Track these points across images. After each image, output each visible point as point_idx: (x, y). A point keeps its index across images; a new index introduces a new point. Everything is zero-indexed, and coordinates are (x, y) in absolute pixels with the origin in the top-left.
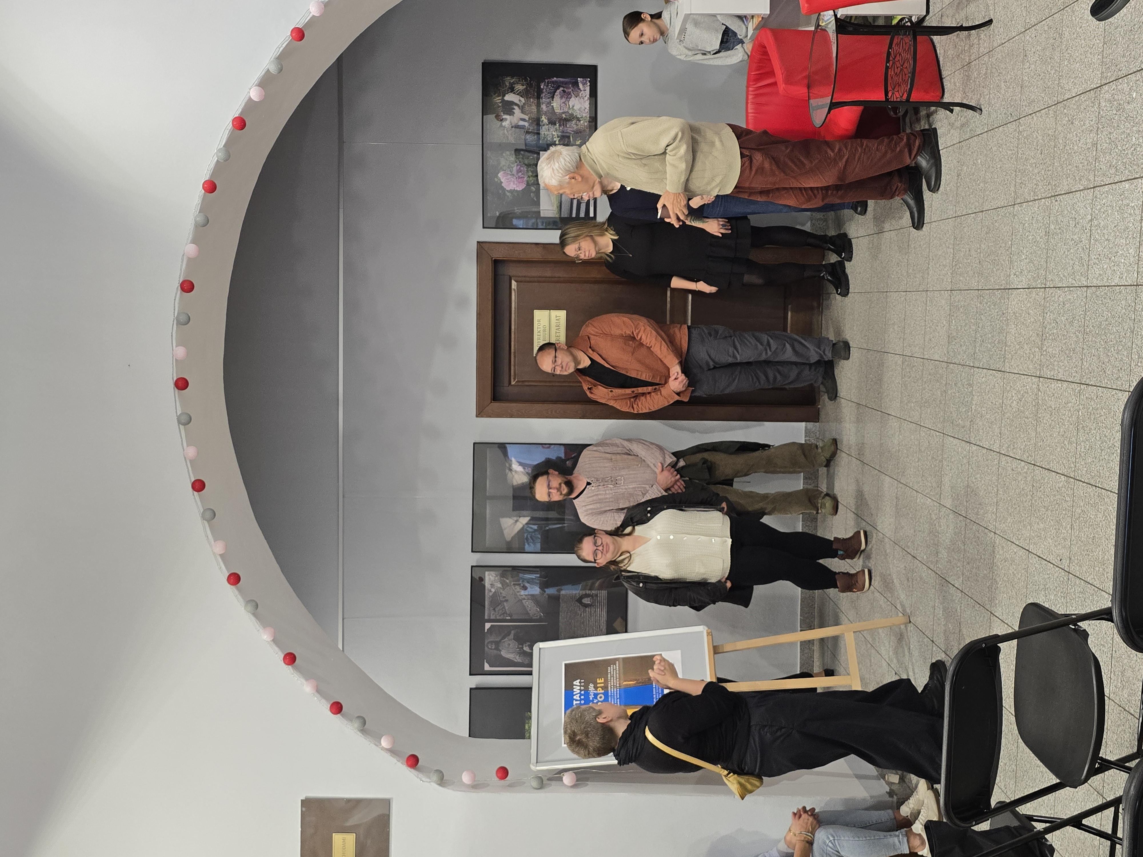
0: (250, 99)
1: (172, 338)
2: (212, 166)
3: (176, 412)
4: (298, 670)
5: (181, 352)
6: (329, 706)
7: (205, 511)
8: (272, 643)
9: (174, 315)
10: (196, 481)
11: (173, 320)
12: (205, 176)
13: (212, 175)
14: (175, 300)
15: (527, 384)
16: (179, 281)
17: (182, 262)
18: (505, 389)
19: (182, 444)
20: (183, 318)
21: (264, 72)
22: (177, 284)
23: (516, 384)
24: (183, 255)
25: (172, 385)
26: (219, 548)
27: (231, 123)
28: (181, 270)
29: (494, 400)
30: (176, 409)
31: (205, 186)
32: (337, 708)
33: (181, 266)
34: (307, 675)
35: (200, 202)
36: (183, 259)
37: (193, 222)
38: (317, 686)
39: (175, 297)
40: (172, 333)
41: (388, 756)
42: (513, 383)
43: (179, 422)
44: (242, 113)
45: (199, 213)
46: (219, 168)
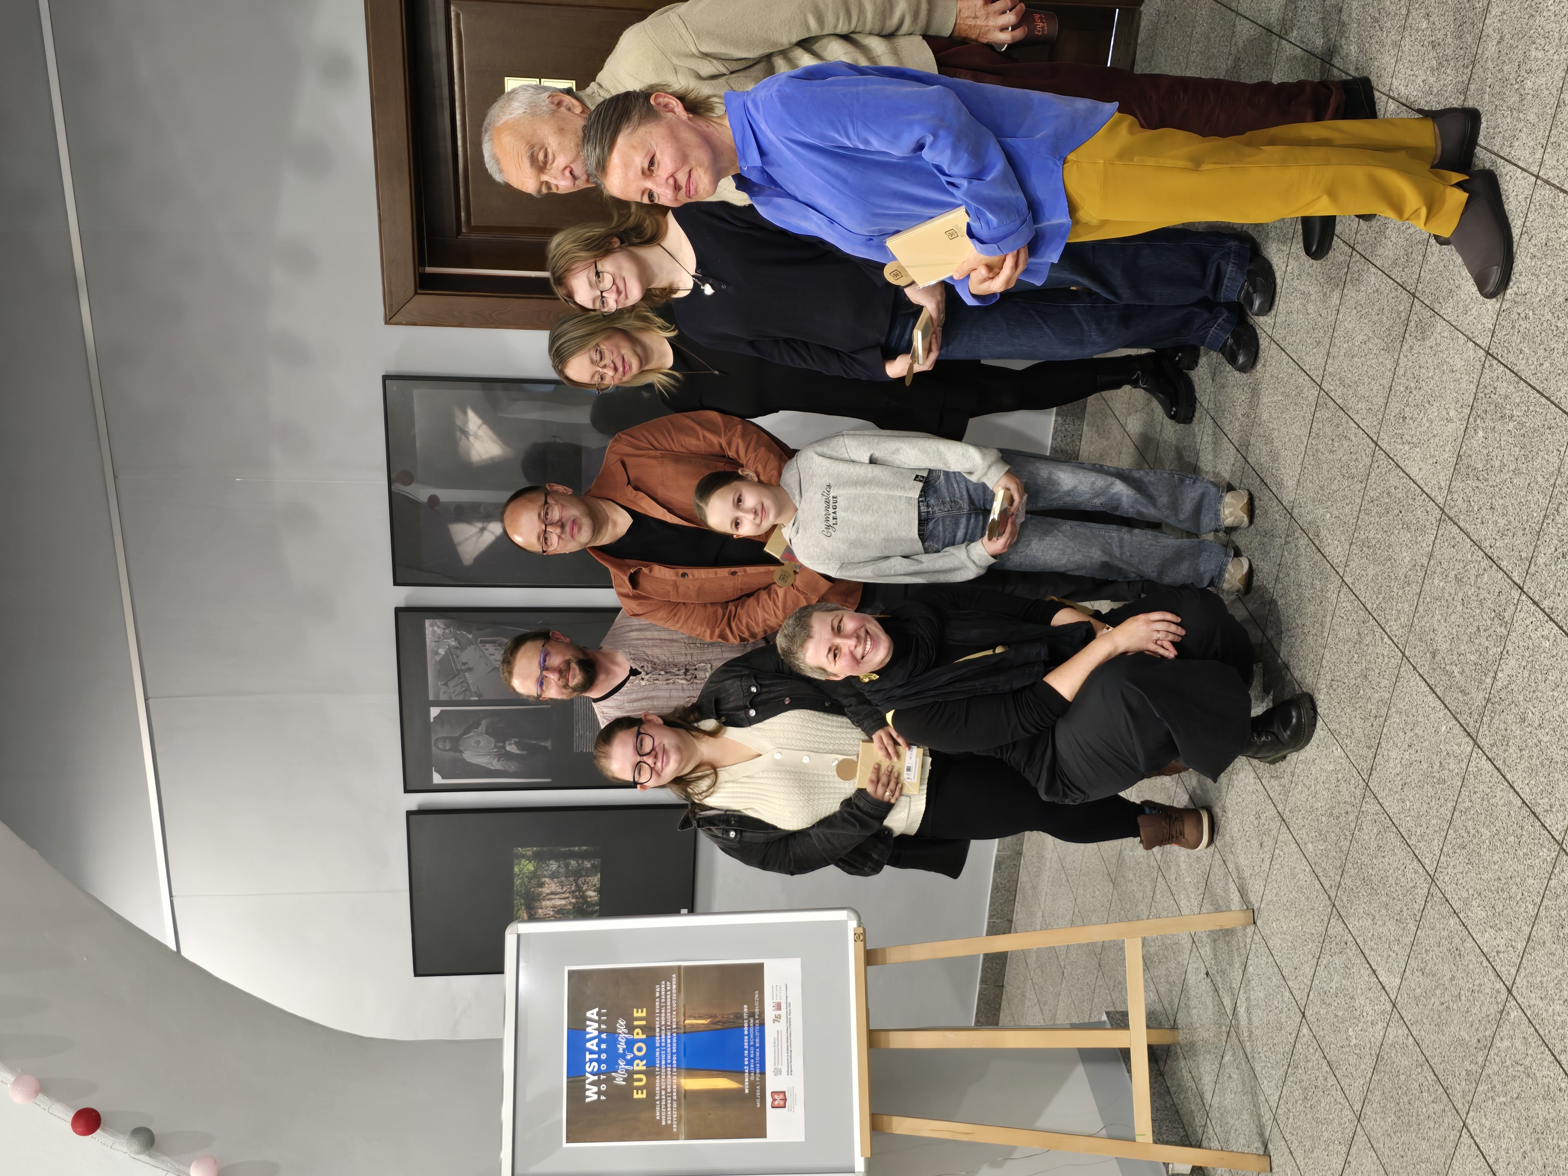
6: (70, 1120)
32: (88, 1121)
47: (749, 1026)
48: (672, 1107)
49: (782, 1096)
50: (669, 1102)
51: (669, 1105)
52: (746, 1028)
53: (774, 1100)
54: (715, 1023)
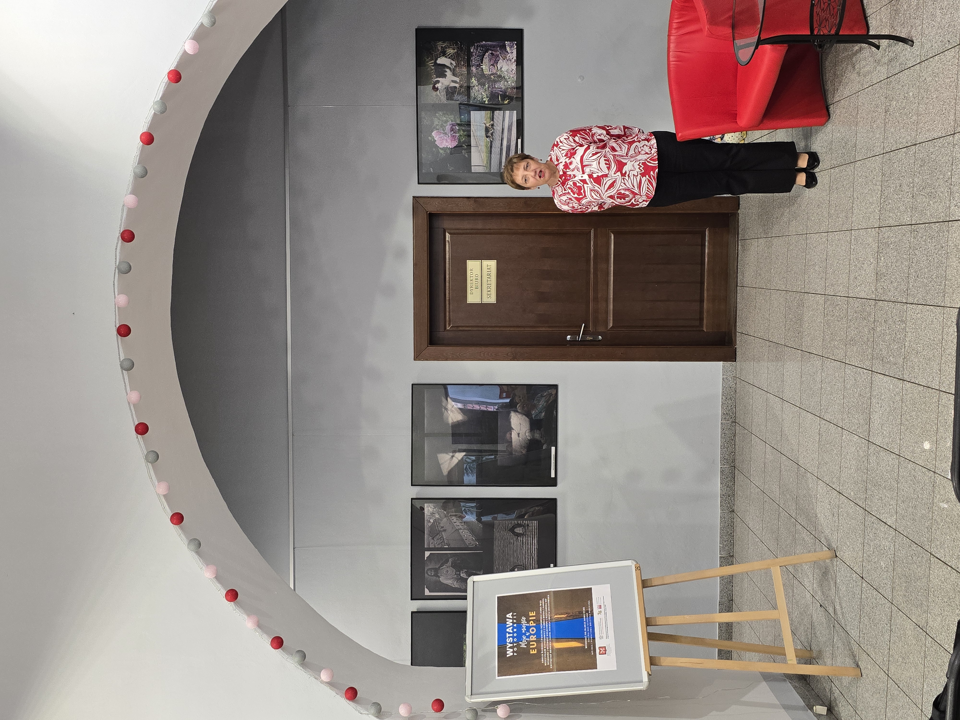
0: (185, 51)
1: (114, 287)
2: (150, 118)
3: (120, 358)
4: (241, 606)
5: (122, 299)
6: (270, 641)
7: (148, 453)
8: (215, 580)
9: (116, 264)
10: (140, 424)
11: (114, 269)
12: (143, 128)
13: (150, 127)
14: (116, 249)
15: (461, 329)
16: (120, 230)
17: (123, 213)
18: (441, 334)
19: (126, 389)
20: (124, 267)
21: (198, 26)
22: (118, 234)
23: (451, 329)
24: (124, 205)
25: (115, 333)
26: (162, 489)
27: (167, 76)
28: (121, 220)
29: (430, 345)
30: (119, 355)
31: (143, 137)
32: (278, 643)
33: (122, 217)
34: (249, 611)
35: (138, 153)
36: (123, 210)
37: (133, 174)
38: (258, 622)
39: (117, 246)
40: (114, 282)
41: (328, 690)
42: (448, 328)
43: (122, 368)
44: (177, 66)
45: (138, 164)
46: (156, 120)
47: (586, 617)
48: (549, 657)
49: (604, 649)
50: (548, 654)
51: (548, 656)
52: (585, 618)
53: (600, 651)
54: (569, 617)
